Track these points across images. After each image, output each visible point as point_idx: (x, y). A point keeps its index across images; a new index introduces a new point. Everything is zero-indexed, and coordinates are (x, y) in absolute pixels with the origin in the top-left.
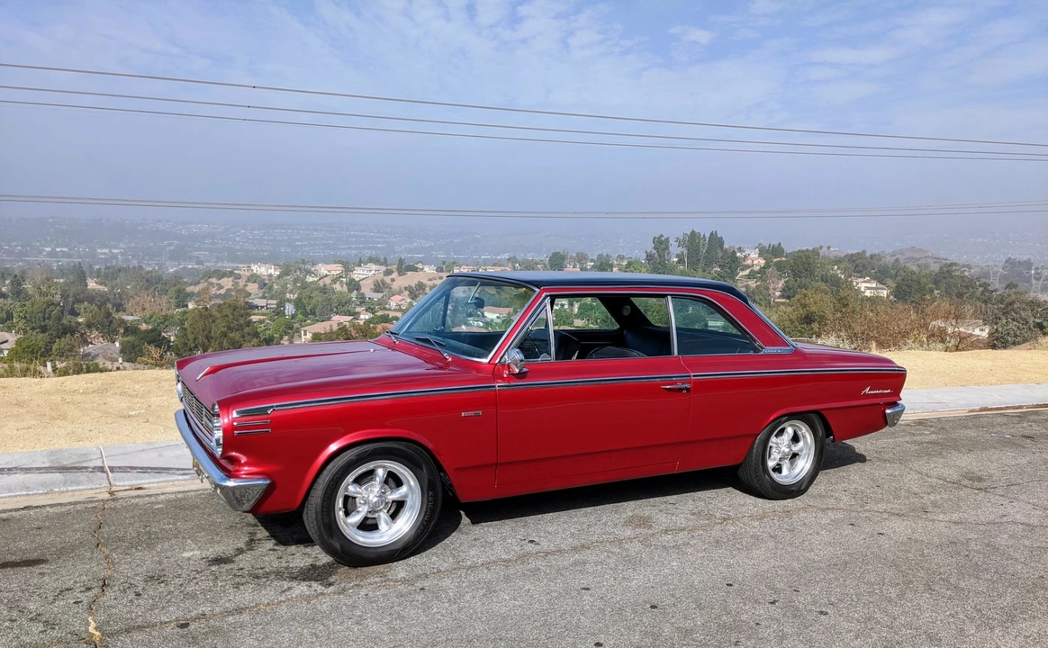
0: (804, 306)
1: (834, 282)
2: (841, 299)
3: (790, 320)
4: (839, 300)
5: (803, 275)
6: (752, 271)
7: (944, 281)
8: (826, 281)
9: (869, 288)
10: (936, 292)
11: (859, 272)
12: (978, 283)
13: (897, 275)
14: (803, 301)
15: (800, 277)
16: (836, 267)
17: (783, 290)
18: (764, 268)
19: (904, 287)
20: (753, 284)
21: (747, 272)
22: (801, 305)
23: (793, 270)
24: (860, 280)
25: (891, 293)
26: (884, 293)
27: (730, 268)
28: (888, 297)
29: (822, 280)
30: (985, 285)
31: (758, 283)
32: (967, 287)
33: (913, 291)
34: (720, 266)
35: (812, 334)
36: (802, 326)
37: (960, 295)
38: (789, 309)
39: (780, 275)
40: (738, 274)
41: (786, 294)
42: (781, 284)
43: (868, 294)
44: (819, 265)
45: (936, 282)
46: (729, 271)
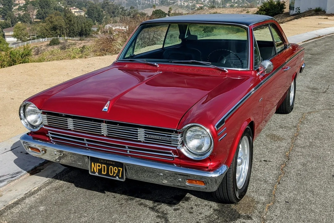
0: (52, 22)
1: (61, 10)
2: (68, 18)
3: (46, 29)
4: (67, 19)
5: (45, 7)
6: (19, 7)
7: (106, 7)
8: (57, 10)
9: (76, 12)
10: (104, 12)
11: (70, 4)
12: (119, 7)
13: (86, 5)
14: (51, 20)
15: (44, 8)
16: (59, 3)
17: (37, 15)
18: (26, 5)
19: (91, 11)
20: (22, 13)
21: (17, 7)
22: (50, 21)
23: (40, 5)
24: (72, 8)
25: (86, 14)
26: (83, 14)
27: (8, 5)
28: (85, 15)
29: (55, 9)
30: (122, 8)
31: (24, 12)
32: (115, 9)
33: (95, 12)
34: (3, 5)
35: (57, 35)
36: (52, 32)
37: (113, 13)
38: (44, 24)
39: (34, 8)
40: (13, 8)
41: (39, 17)
42: (35, 12)
43: (76, 14)
44: (51, 2)
45: (103, 8)
46: (8, 7)
